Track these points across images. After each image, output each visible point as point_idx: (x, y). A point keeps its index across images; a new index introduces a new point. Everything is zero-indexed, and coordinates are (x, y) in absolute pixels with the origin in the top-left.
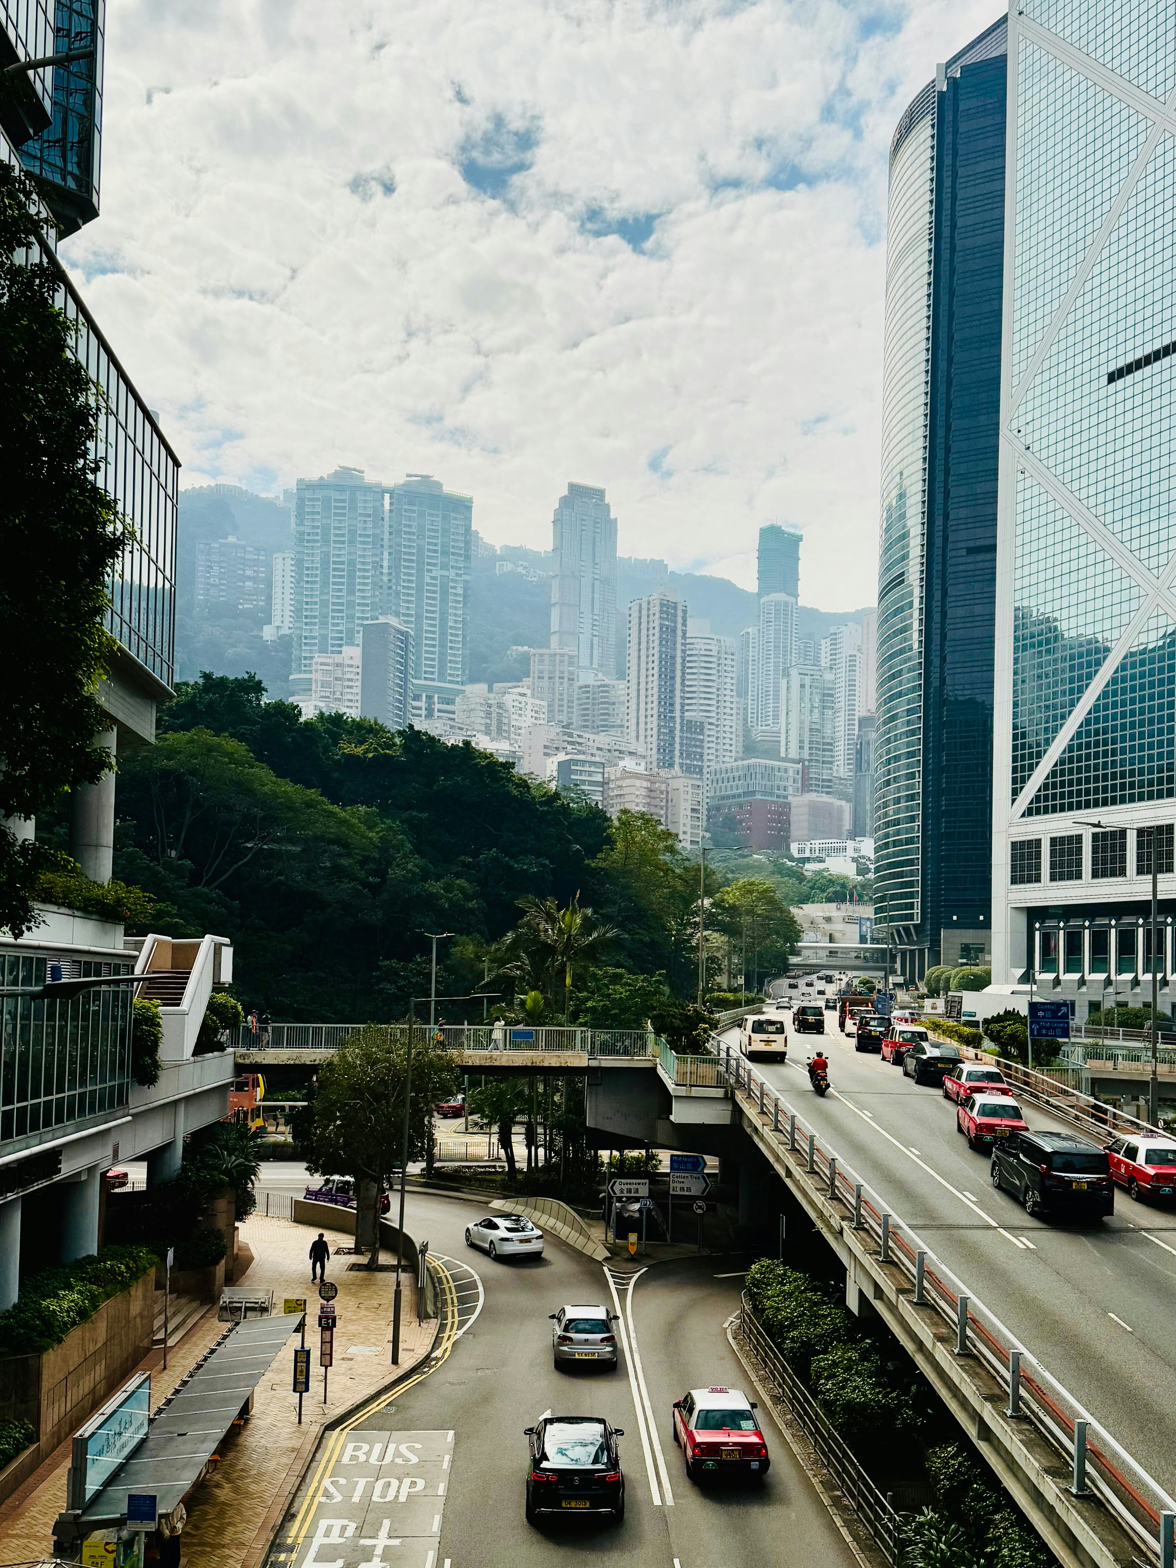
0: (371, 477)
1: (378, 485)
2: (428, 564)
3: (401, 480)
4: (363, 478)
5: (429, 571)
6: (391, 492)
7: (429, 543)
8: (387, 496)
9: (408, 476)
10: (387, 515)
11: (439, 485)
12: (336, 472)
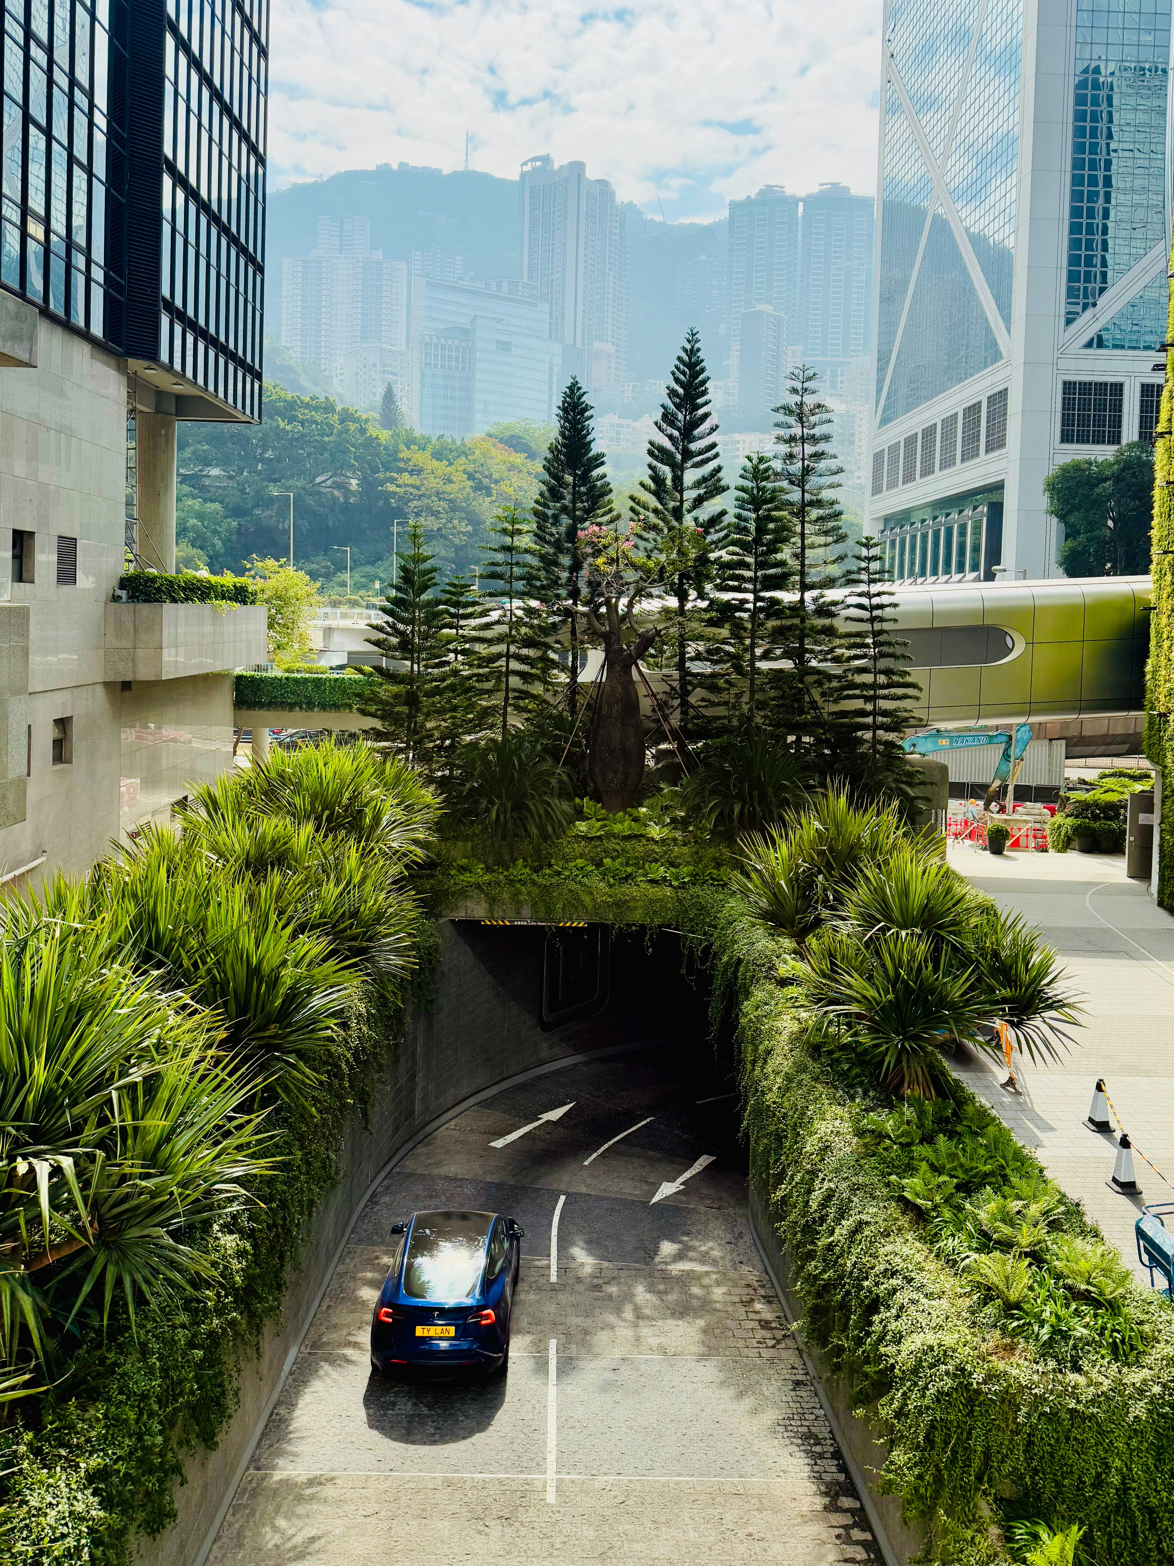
0: (789, 191)
1: (793, 197)
2: (835, 258)
3: (815, 189)
4: (784, 192)
5: (835, 264)
6: (803, 200)
7: (835, 240)
8: (801, 205)
9: (821, 185)
10: (800, 221)
11: (847, 189)
12: (761, 190)
